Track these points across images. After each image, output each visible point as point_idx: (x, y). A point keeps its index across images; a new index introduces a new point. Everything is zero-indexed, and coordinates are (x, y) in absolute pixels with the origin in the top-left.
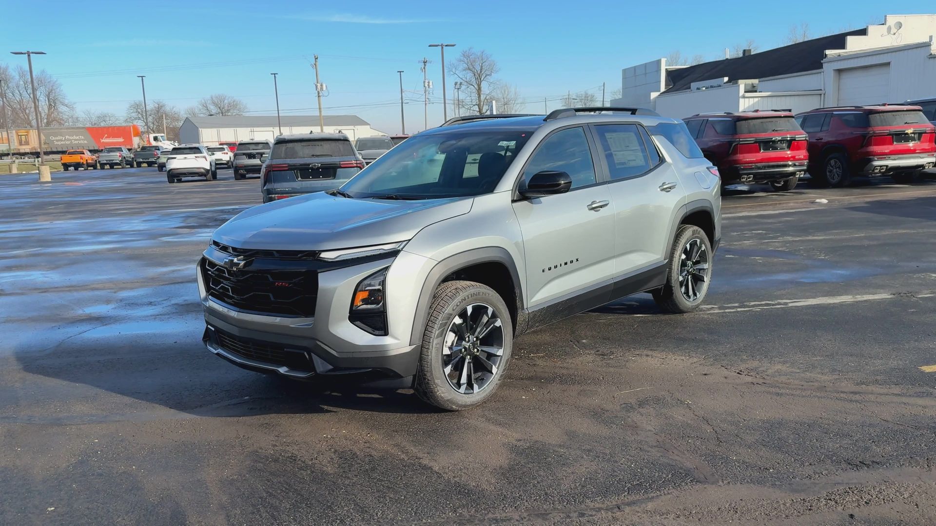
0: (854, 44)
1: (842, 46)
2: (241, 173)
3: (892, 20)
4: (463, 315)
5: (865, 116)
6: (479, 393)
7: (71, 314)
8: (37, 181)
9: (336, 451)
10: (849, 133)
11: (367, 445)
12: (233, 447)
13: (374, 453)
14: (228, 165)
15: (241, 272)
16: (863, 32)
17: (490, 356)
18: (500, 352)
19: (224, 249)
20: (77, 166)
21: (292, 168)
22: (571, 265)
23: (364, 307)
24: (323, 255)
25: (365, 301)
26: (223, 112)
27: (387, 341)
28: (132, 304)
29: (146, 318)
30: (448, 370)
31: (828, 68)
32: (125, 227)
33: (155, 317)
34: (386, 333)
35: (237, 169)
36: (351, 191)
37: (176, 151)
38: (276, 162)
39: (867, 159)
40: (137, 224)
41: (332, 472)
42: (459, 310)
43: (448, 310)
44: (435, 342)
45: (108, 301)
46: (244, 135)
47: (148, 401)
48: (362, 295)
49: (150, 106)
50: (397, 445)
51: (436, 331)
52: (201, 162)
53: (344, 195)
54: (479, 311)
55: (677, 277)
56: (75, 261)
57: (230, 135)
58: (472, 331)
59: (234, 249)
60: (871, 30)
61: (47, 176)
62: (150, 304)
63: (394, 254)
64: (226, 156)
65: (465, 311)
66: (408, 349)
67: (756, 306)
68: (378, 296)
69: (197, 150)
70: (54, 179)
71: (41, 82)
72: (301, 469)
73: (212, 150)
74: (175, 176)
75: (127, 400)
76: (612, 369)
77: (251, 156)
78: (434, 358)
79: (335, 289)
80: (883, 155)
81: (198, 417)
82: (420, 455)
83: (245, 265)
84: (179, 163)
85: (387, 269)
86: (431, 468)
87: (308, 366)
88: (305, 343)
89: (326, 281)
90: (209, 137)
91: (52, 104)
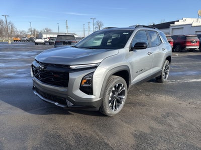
0: (176, 23)
1: (174, 24)
2: (51, 43)
3: (184, 19)
4: (115, 87)
5: (185, 37)
6: (118, 110)
7: (4, 75)
8: (8, 43)
9: (74, 133)
10: (181, 41)
11: (84, 131)
12: (39, 129)
13: (87, 135)
14: (48, 42)
15: (43, 71)
16: (178, 21)
17: (121, 98)
18: (124, 97)
19: (38, 62)
20: (17, 41)
21: (61, 42)
22: (143, 70)
23: (85, 85)
24: (71, 67)
25: (85, 83)
26: (47, 31)
27: (92, 97)
28: (20, 73)
29: (23, 78)
30: (110, 104)
31: (171, 28)
32: (24, 54)
33: (25, 77)
34: (92, 94)
35: (50, 43)
36: (78, 46)
37: (37, 38)
38: (58, 40)
39: (185, 46)
40: (27, 53)
41: (73, 145)
42: (114, 85)
43: (111, 86)
44: (107, 96)
45: (14, 73)
46: (52, 36)
47: (16, 106)
48: (84, 81)
49: (32, 29)
50: (94, 132)
51: (107, 93)
52: (42, 41)
53: (76, 47)
54: (120, 85)
55: (163, 73)
56: (9, 61)
57: (49, 36)
58: (117, 91)
59: (41, 63)
60: (180, 20)
61: (10, 42)
62: (25, 73)
63: (96, 67)
64: (48, 40)
65: (116, 86)
66: (99, 99)
67: (180, 81)
68: (90, 82)
69: (41, 38)
70: (12, 43)
71: (10, 23)
72: (62, 142)
73: (44, 39)
74: (37, 43)
75: (10, 106)
76: (152, 101)
77: (53, 40)
78: (106, 101)
79: (75, 79)
80: (188, 46)
81: (30, 114)
82: (103, 137)
83: (44, 68)
84: (37, 41)
85: (93, 72)
86: (108, 145)
87: (65, 103)
88: (64, 96)
89: (72, 76)
90: (44, 36)
91: (12, 28)
